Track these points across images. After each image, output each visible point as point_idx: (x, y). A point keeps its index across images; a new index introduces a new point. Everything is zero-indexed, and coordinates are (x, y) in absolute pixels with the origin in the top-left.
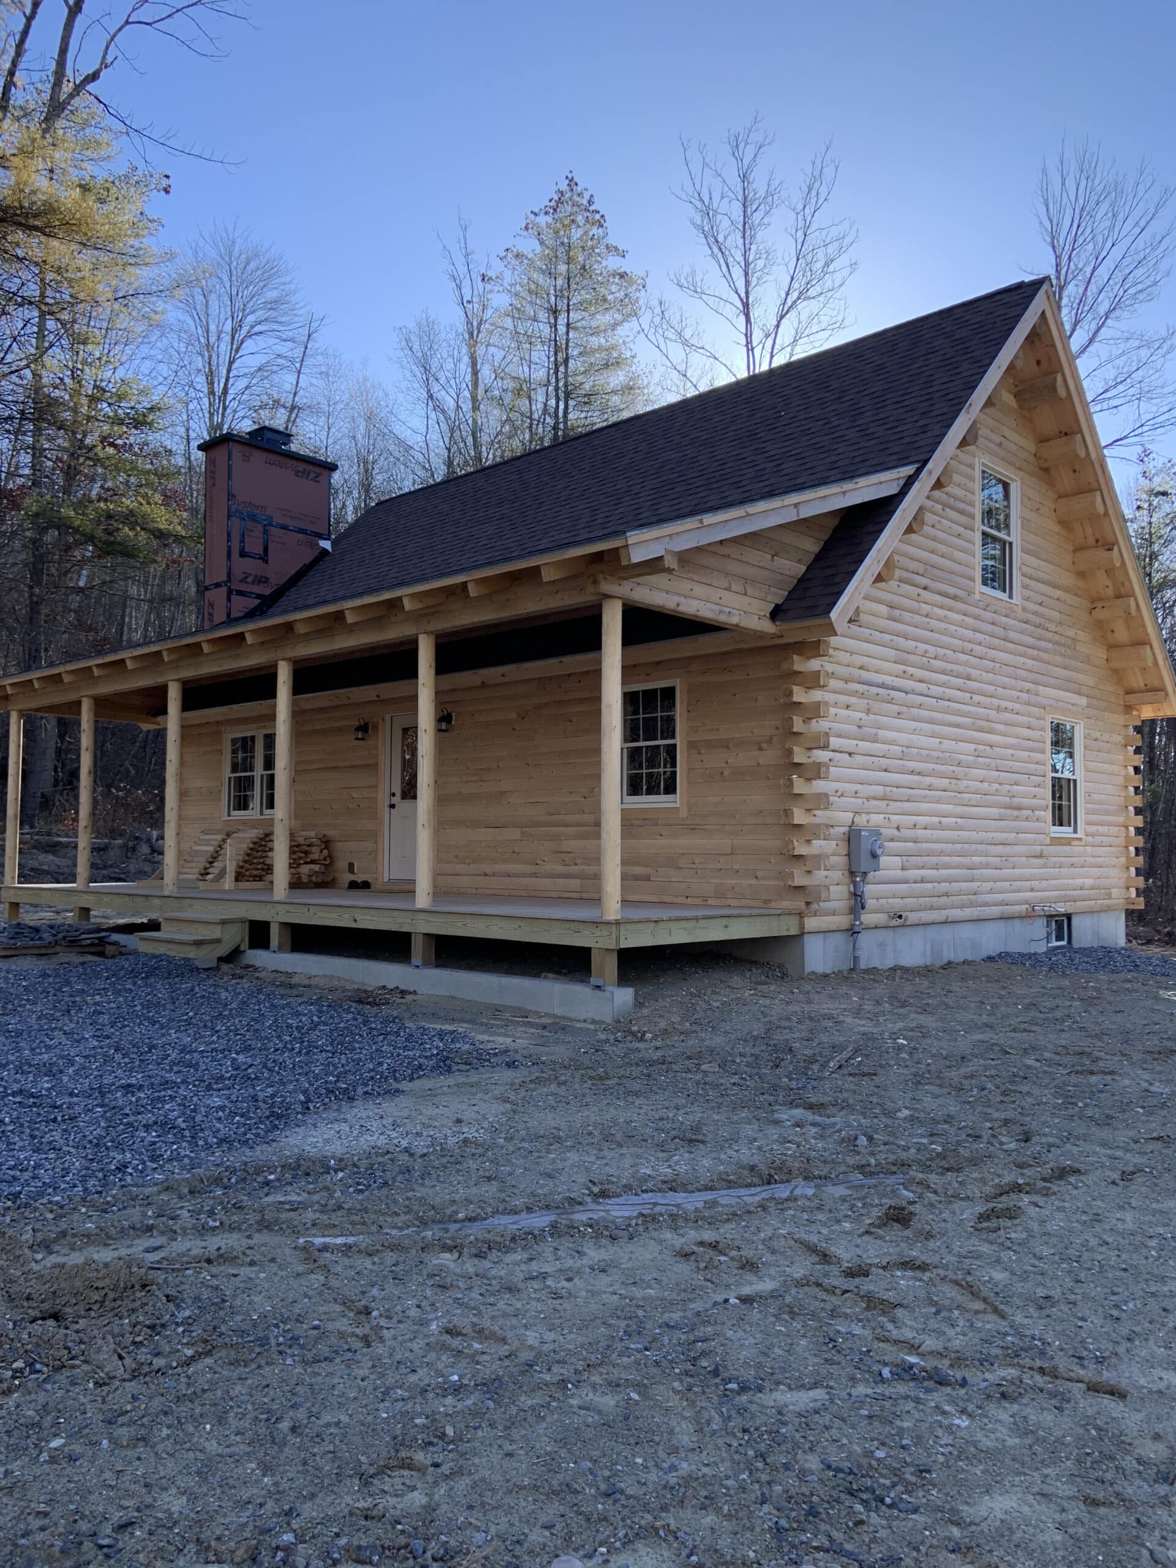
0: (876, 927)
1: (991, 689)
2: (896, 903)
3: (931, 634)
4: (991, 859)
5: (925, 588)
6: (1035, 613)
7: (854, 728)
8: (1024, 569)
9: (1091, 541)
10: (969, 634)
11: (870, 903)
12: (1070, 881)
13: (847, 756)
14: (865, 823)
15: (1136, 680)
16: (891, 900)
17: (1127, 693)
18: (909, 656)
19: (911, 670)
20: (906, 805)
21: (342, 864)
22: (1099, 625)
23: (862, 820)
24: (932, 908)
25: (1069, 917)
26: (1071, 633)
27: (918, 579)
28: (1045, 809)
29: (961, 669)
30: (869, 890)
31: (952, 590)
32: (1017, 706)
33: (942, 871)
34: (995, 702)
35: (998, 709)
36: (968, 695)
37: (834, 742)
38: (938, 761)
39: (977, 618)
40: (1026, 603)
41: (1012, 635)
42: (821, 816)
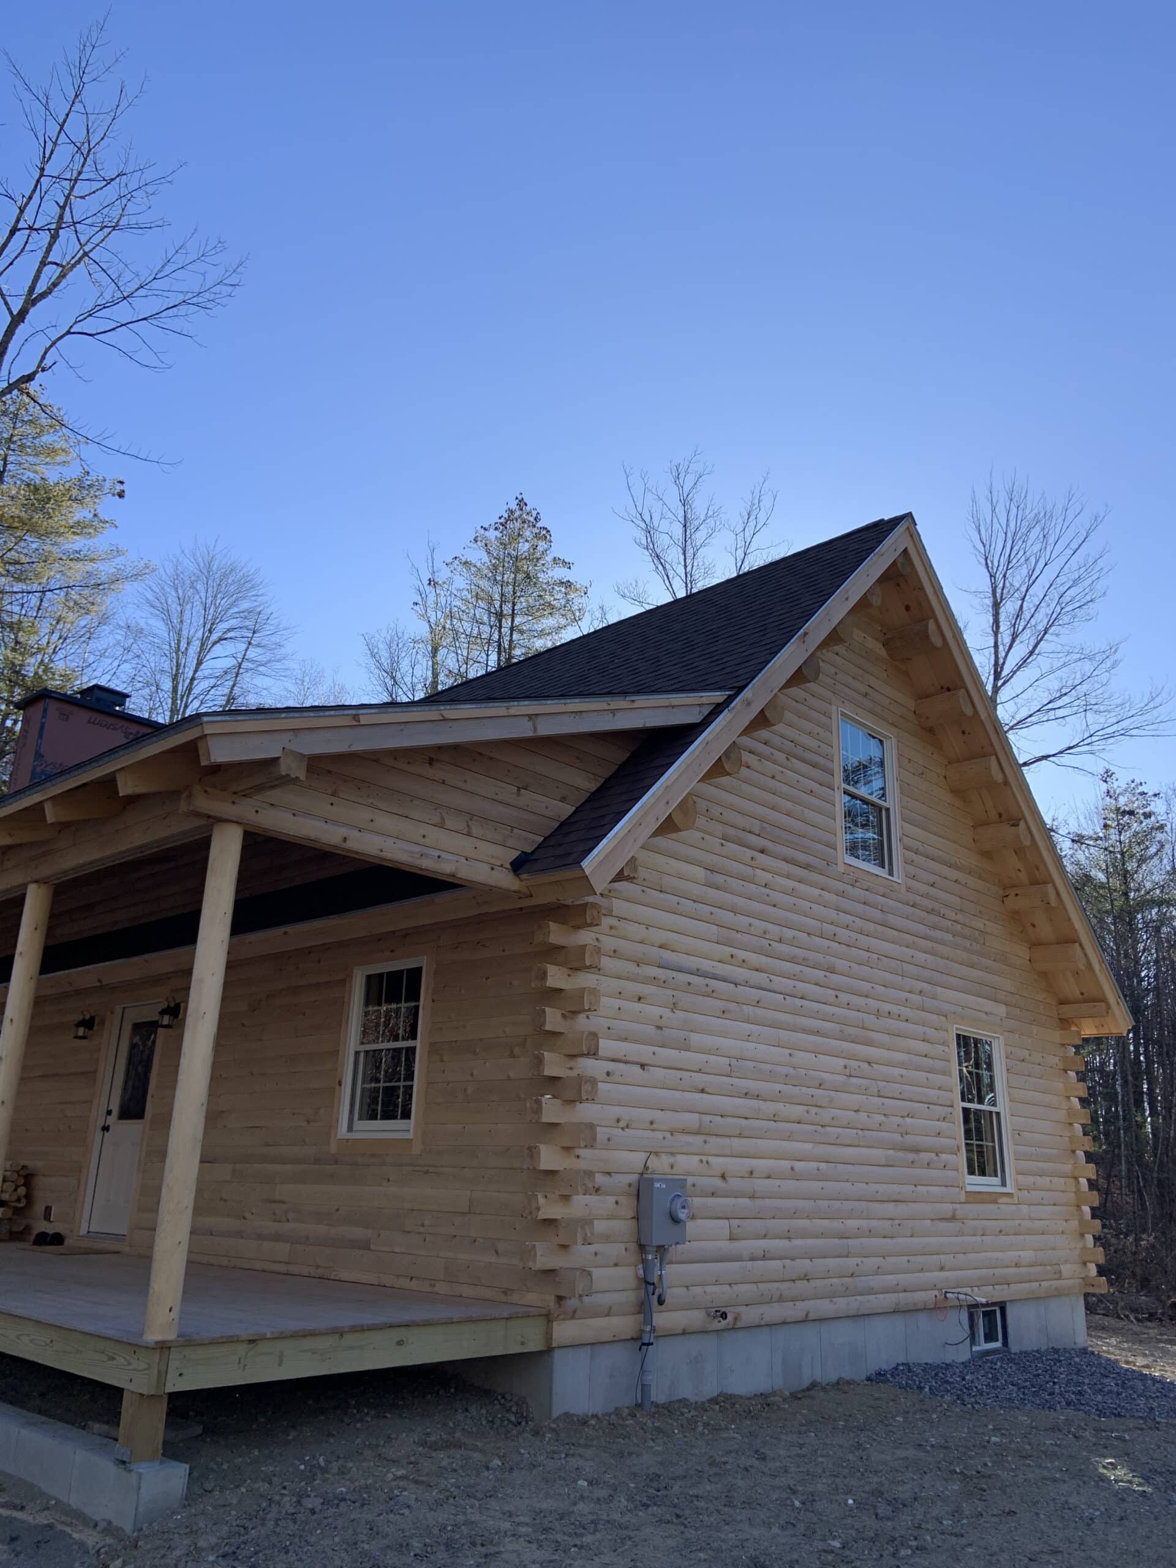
0: (684, 1333)
1: (865, 986)
2: (719, 1294)
3: (772, 909)
4: (874, 1223)
5: (762, 851)
6: (926, 896)
7: (651, 1030)
8: (906, 840)
9: (993, 815)
10: (832, 914)
11: (673, 1294)
12: (999, 1255)
13: (637, 1068)
14: (668, 1170)
15: (1071, 988)
16: (710, 1289)
17: (1061, 1003)
18: (739, 935)
19: (741, 954)
20: (736, 1142)
21: (39, 1208)
22: (1016, 917)
23: (661, 1164)
24: (781, 1299)
25: (1003, 1307)
26: (979, 924)
27: (753, 839)
28: (956, 1152)
29: (820, 957)
30: (673, 1273)
31: (801, 857)
32: (906, 1012)
33: (798, 1242)
34: (874, 1004)
35: (878, 1013)
36: (833, 993)
37: (606, 1046)
38: (786, 1079)
39: (842, 894)
40: (910, 882)
41: (892, 919)
42: (588, 1158)
